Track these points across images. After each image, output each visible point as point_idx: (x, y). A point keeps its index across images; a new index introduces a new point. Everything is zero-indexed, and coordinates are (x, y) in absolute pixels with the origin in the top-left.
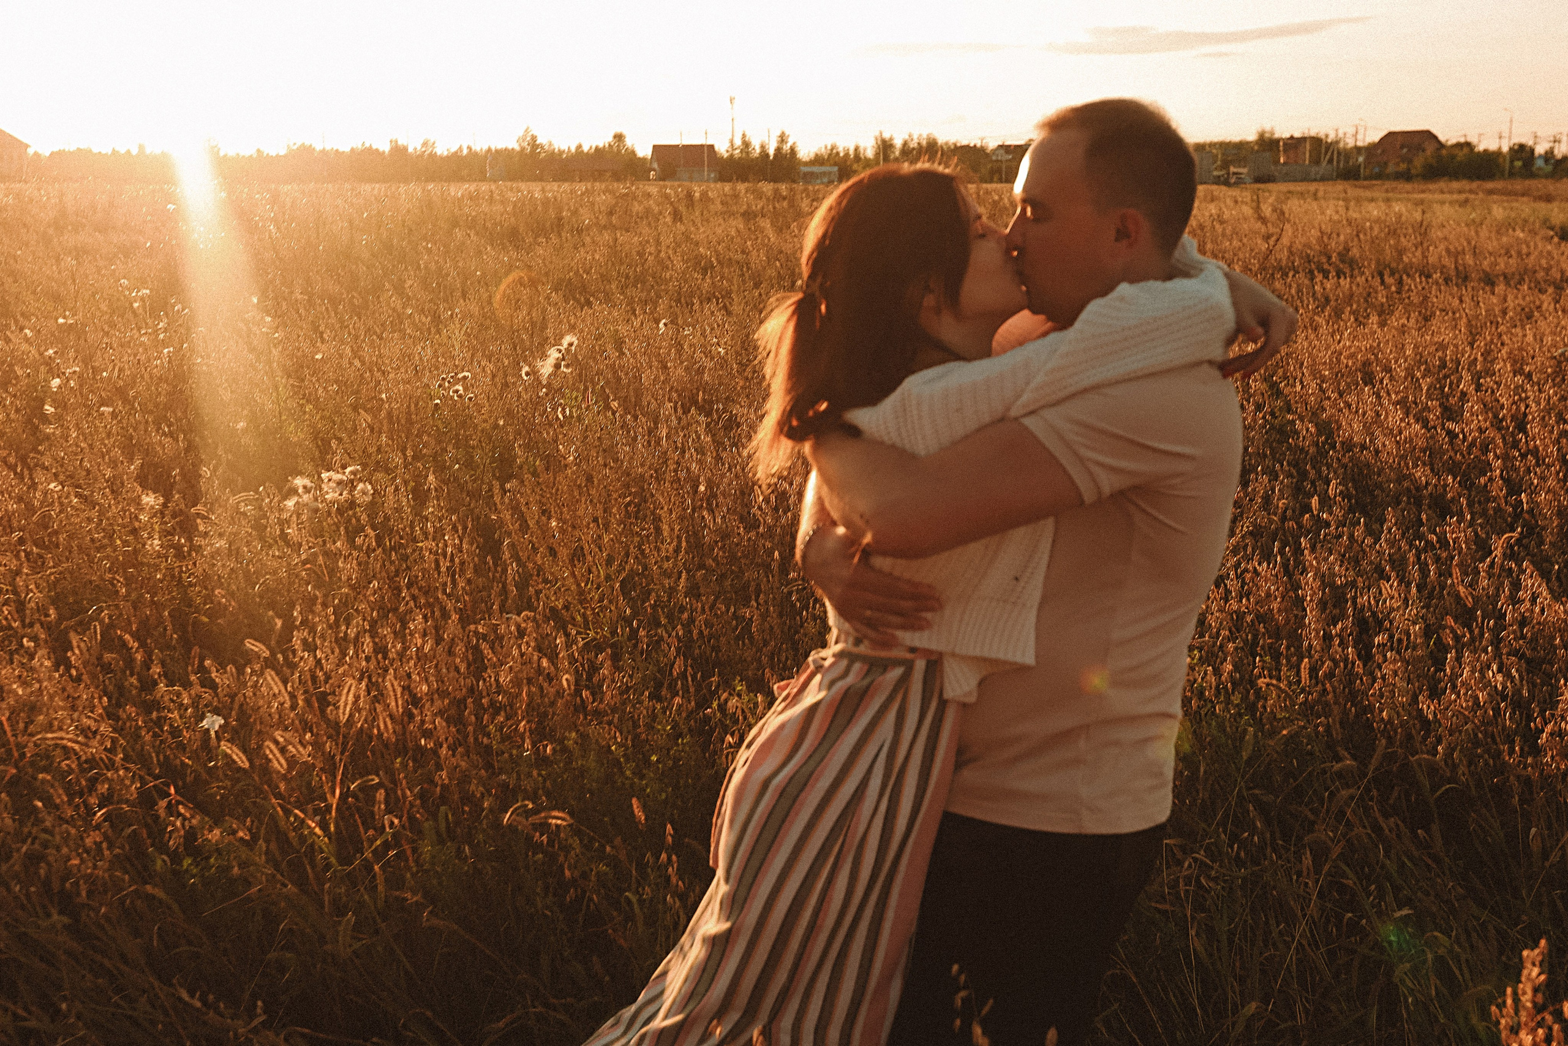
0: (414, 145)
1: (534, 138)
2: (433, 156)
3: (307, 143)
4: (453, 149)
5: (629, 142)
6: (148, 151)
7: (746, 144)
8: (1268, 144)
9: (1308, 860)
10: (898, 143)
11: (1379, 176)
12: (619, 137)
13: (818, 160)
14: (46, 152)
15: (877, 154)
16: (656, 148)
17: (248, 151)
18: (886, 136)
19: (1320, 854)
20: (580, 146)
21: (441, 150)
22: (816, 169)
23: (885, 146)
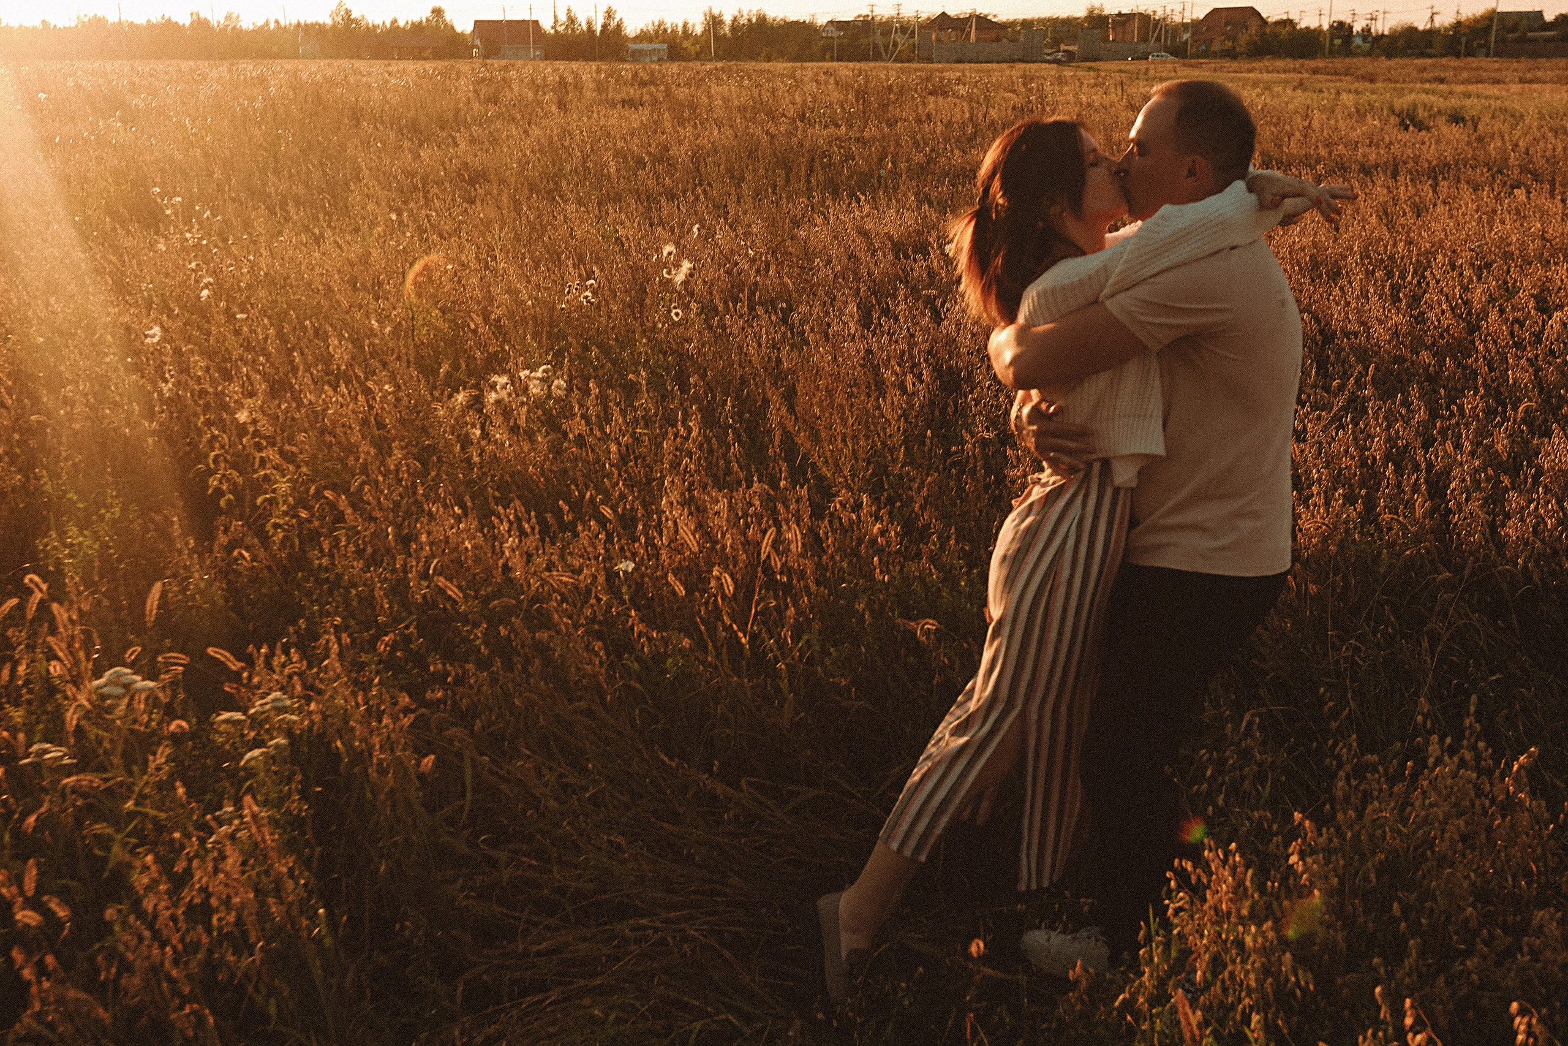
0: (216, 17)
1: (348, 12)
2: (238, 33)
3: (100, 15)
4: (260, 23)
5: (448, 17)
7: (572, 20)
8: (1097, 21)
10: (728, 19)
11: (1206, 54)
12: (438, 12)
13: (645, 37)
15: (706, 31)
16: (477, 23)
17: (36, 23)
18: (716, 12)
20: (395, 21)
21: (246, 23)
22: (645, 46)
23: (715, 22)
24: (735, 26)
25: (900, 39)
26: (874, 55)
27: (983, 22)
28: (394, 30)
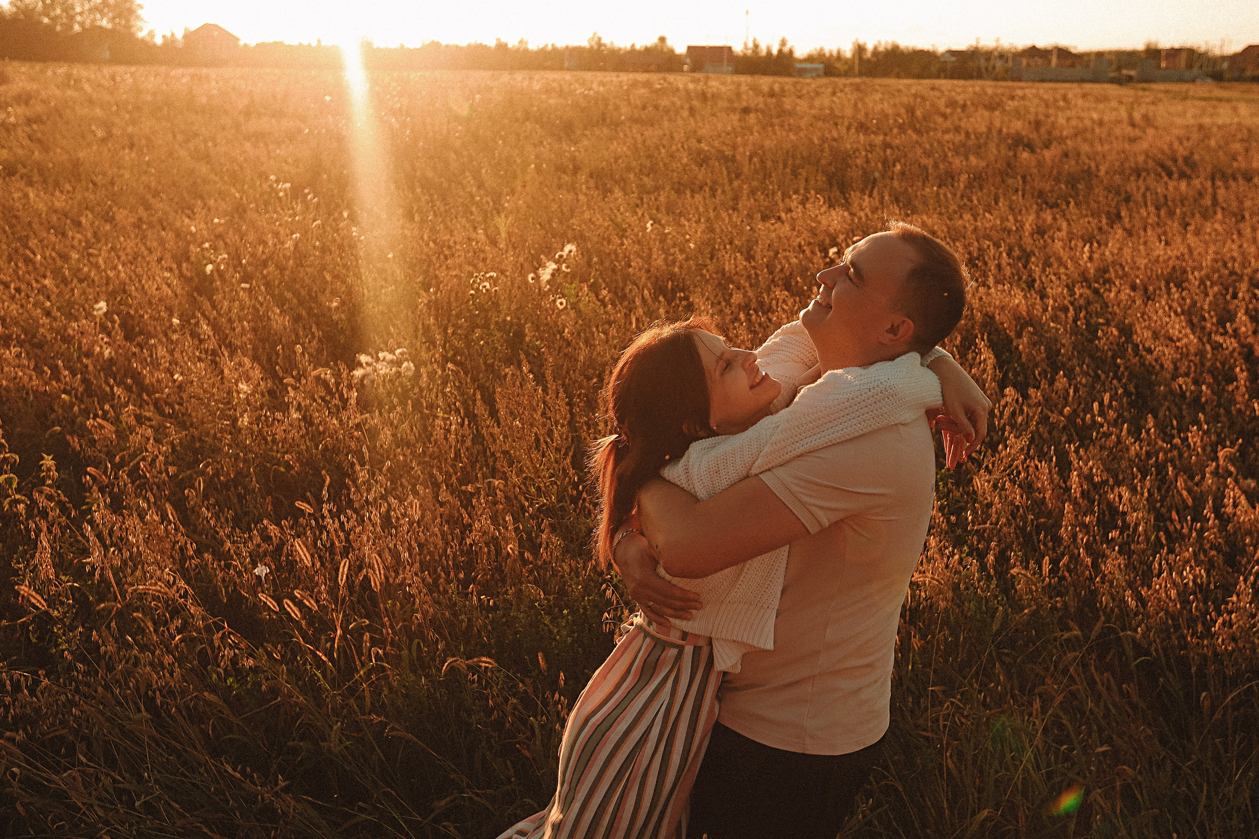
0: (512, 43)
1: (600, 39)
2: (526, 51)
3: (436, 40)
4: (541, 46)
5: (669, 43)
6: (323, 44)
7: (756, 46)
8: (1153, 53)
9: (1037, 705)
10: (870, 47)
11: (1237, 79)
12: (662, 39)
13: (810, 59)
14: (253, 44)
15: (854, 55)
16: (689, 48)
17: (395, 45)
18: (861, 42)
19: (1046, 701)
20: (633, 45)
21: (533, 46)
22: (808, 66)
23: (860, 49)
24: (875, 52)
25: (999, 64)
26: (979, 75)
27: (1063, 53)
28: (633, 51)
